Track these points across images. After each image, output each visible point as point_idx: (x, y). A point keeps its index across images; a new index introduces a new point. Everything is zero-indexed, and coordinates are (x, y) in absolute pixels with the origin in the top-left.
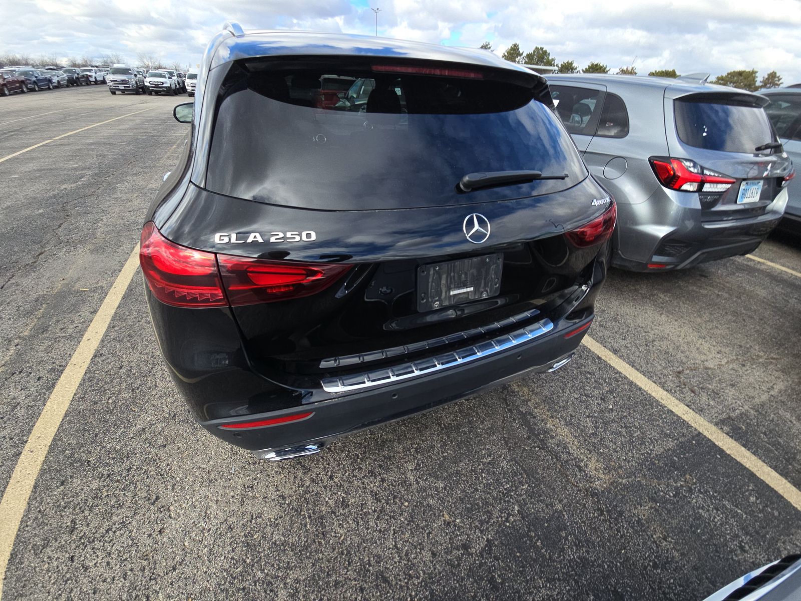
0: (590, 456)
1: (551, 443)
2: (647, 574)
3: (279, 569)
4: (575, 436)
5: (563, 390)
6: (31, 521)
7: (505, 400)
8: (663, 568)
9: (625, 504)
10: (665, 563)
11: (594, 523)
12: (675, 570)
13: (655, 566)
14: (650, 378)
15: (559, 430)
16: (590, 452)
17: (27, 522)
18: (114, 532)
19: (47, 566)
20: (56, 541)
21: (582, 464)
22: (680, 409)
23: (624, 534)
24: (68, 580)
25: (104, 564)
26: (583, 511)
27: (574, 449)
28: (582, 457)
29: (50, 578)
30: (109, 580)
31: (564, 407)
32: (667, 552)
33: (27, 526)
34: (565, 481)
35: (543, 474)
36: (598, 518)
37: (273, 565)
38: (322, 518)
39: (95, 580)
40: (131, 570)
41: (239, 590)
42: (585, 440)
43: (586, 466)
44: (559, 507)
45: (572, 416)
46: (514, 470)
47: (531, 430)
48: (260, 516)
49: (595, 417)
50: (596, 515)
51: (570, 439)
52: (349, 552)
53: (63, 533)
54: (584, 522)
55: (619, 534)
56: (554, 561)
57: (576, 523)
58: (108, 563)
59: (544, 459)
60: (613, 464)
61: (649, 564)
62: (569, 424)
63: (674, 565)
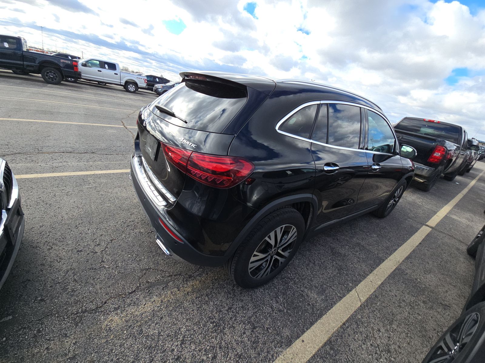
0: (123, 320)
1: (141, 295)
2: (39, 323)
4: (142, 314)
5: (190, 319)
7: (180, 275)
8: (35, 336)
9: (80, 331)
11: (80, 304)
12: (29, 343)
15: (150, 303)
16: (127, 321)
21: (119, 311)
23: (64, 320)
26: (89, 300)
27: (132, 310)
28: (125, 313)
31: (171, 315)
32: (41, 345)
34: (111, 296)
35: (120, 284)
36: (81, 308)
42: (137, 321)
43: (117, 314)
45: (162, 318)
46: (128, 269)
47: (153, 285)
49: (158, 341)
50: (84, 308)
51: (141, 309)
54: (83, 298)
55: (66, 317)
57: (84, 293)
59: (130, 287)
60: (112, 337)
61: (42, 327)
62: (154, 314)
63: (32, 344)
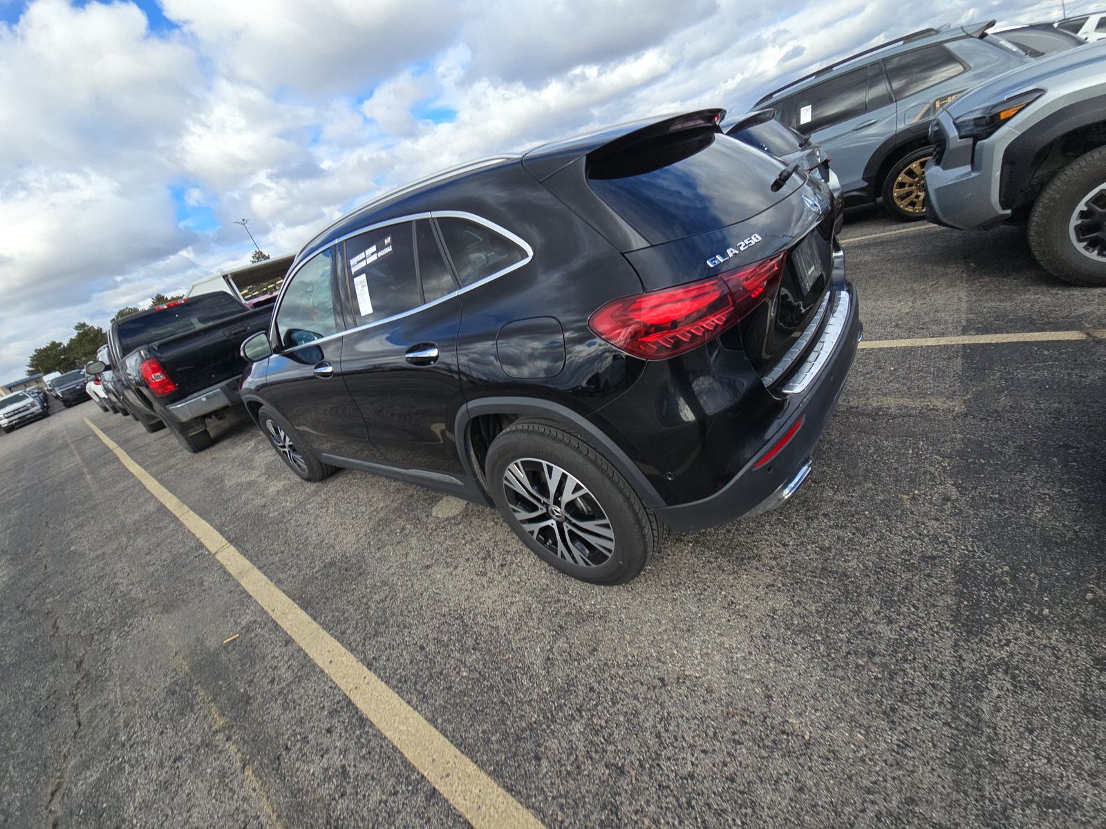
0: (928, 400)
1: (892, 411)
2: (1059, 425)
3: (851, 620)
4: (901, 397)
6: (559, 813)
8: (1062, 416)
9: (990, 406)
10: (1059, 413)
11: (992, 427)
13: (1057, 419)
14: (886, 339)
15: (885, 402)
16: (924, 398)
17: (556, 819)
18: (667, 731)
19: (646, 821)
20: (620, 794)
21: (931, 407)
22: (931, 342)
23: (1016, 419)
24: (689, 803)
25: (702, 755)
26: (976, 427)
27: (912, 404)
28: (924, 404)
29: (668, 823)
30: (728, 760)
32: (1051, 408)
33: (562, 822)
34: (938, 422)
35: (919, 429)
36: (989, 423)
37: (842, 623)
38: (824, 569)
39: (715, 773)
40: (734, 733)
41: (845, 657)
42: (910, 395)
43: (935, 406)
44: (959, 436)
45: (879, 390)
46: (897, 441)
47: (868, 415)
48: (774, 611)
49: (893, 380)
50: (985, 423)
51: (900, 401)
52: (881, 568)
53: (615, 782)
54: (986, 431)
55: (1013, 421)
56: (1006, 462)
57: (983, 435)
58: (704, 752)
59: (905, 422)
60: (947, 393)
61: (1052, 421)
62: (885, 394)
63: (1064, 411)
